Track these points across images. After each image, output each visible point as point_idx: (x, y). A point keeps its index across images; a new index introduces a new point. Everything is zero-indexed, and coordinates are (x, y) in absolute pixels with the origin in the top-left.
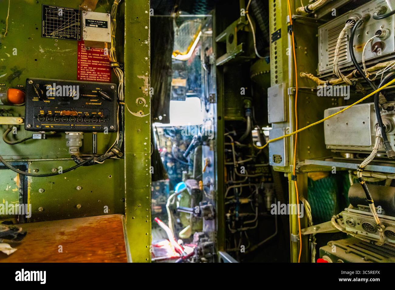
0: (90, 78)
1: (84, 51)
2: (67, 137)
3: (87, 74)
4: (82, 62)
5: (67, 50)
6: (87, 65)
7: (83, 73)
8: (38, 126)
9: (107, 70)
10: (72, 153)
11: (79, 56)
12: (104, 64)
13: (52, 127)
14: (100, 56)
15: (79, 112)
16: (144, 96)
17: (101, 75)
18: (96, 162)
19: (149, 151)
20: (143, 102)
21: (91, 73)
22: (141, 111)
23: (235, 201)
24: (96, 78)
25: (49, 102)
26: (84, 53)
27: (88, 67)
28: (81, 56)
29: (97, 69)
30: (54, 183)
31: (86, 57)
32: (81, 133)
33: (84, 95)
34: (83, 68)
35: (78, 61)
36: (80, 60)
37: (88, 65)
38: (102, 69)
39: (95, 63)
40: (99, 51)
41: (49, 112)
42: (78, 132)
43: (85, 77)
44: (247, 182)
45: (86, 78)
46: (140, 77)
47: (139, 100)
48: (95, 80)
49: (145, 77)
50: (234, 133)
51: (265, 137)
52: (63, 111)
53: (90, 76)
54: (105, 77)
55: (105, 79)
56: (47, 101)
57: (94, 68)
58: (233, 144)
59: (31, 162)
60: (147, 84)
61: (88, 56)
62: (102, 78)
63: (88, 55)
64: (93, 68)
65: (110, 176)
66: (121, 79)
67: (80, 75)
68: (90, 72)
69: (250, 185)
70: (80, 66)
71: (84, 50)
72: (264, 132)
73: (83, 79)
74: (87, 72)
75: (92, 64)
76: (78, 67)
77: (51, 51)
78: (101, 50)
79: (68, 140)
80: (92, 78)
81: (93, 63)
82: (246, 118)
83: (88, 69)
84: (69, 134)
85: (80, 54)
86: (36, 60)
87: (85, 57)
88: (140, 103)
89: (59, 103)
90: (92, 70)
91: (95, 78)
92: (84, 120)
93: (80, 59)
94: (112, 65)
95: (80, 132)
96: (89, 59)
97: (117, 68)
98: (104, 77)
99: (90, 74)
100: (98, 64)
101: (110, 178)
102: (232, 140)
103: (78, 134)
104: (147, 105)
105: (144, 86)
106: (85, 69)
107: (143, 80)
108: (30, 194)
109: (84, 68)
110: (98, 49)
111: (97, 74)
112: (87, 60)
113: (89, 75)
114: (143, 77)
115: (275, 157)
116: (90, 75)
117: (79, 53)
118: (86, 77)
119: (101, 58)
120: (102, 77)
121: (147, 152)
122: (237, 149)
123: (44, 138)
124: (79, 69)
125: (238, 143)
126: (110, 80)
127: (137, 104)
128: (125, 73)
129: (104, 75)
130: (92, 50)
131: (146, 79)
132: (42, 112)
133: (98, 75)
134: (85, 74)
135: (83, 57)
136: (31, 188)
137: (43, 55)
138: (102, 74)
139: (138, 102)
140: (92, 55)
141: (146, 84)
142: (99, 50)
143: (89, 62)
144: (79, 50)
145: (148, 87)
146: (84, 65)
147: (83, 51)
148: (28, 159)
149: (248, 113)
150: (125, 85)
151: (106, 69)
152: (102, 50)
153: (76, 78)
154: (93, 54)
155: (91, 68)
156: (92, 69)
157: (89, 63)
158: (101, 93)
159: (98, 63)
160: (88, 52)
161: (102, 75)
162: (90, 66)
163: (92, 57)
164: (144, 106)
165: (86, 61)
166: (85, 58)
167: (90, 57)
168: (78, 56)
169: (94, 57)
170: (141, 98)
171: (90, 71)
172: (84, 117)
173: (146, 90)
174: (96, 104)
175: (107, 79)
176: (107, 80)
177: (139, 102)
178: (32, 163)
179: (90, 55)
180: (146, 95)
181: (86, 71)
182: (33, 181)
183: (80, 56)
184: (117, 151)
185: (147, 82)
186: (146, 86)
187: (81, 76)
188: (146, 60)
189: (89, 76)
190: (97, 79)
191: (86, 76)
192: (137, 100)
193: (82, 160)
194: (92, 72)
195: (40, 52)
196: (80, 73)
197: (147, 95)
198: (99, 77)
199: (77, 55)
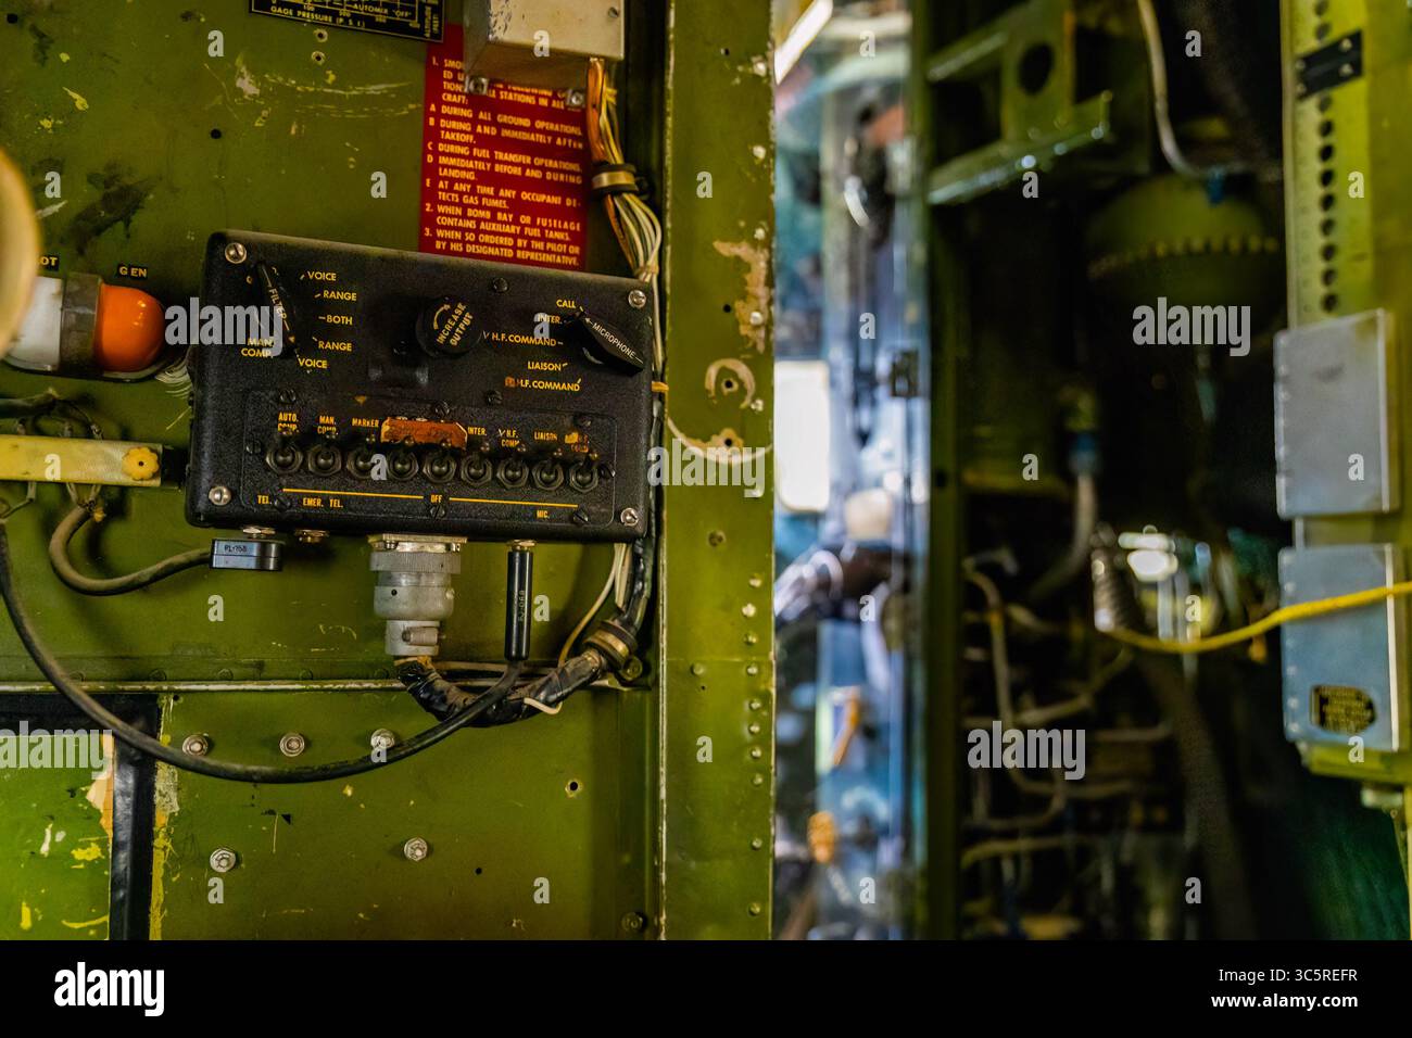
0: (484, 244)
1: (455, 99)
2: (379, 562)
3: (471, 224)
4: (444, 154)
5: (372, 89)
6: (471, 176)
7: (451, 216)
8: (263, 499)
9: (569, 202)
10: (404, 649)
11: (432, 121)
12: (552, 170)
13: (335, 503)
14: (532, 129)
15: (471, 430)
16: (746, 351)
17: (536, 232)
18: (530, 706)
19: (767, 655)
20: (741, 383)
21: (488, 215)
22: (728, 433)
23: (1000, 928)
24: (515, 248)
25: (324, 365)
26: (455, 111)
27: (474, 184)
28: (443, 123)
29: (518, 195)
30: (287, 818)
31: (466, 132)
32: (457, 543)
33: (495, 336)
34: (450, 190)
35: (426, 152)
36: (435, 147)
37: (477, 172)
38: (541, 198)
39: (510, 163)
40: (530, 100)
41: (322, 420)
42: (448, 540)
43: (458, 235)
44: (1056, 826)
45: (463, 242)
46: (725, 249)
47: (723, 372)
48: (509, 253)
49: (751, 251)
50: (1006, 559)
51: (1136, 586)
52: (394, 417)
53: (485, 232)
54: (557, 241)
55: (557, 254)
56: (314, 363)
57: (502, 193)
58: (995, 621)
59: (176, 698)
60: (761, 285)
61: (474, 128)
62: (540, 245)
63: (475, 121)
64: (497, 192)
65: (574, 787)
66: (646, 258)
67: (435, 227)
68: (482, 214)
69: (1068, 840)
70: (436, 179)
71: (454, 93)
72: (1134, 561)
73: (448, 246)
74: (470, 212)
75: (493, 167)
76: (424, 182)
77: (293, 89)
78: (537, 97)
79: (387, 578)
80: (494, 246)
81: (500, 162)
82: (1071, 481)
83: (473, 192)
84: (397, 544)
85: (438, 115)
86: (216, 134)
87: (461, 131)
88: (726, 391)
89: (375, 374)
90: (495, 203)
91: (508, 247)
92: (494, 472)
93: (437, 139)
94: (605, 179)
95: (456, 539)
96: (482, 141)
97: (626, 196)
98: (552, 241)
99: (485, 220)
100: (524, 171)
101: (574, 794)
102: (993, 597)
103: (440, 548)
104: (760, 402)
105: (744, 296)
106: (461, 194)
107: (740, 266)
108: (165, 879)
109: (456, 187)
110: (525, 93)
111: (516, 222)
112: (471, 146)
113: (478, 224)
114: (743, 250)
115: (1323, 701)
116: (483, 226)
117: (433, 108)
118: (463, 236)
119: (541, 138)
120: (543, 239)
121: (760, 659)
122: (1018, 646)
123: (271, 567)
124: (430, 195)
125: (1021, 615)
126: (580, 257)
127: (708, 391)
128: (669, 225)
129: (553, 229)
130: (498, 94)
131: (757, 262)
132: (288, 421)
133: (522, 231)
134: (461, 224)
135: (452, 130)
136: (169, 845)
137: (252, 108)
138: (544, 224)
139: (718, 382)
140: (493, 123)
141: (757, 286)
142: (530, 94)
143: (482, 159)
144: (433, 91)
145: (763, 302)
146: (454, 173)
147: (449, 96)
148: (160, 680)
149: (1084, 462)
150: (668, 290)
151: (564, 201)
152: (544, 96)
153: (415, 242)
154: (502, 118)
155: (490, 191)
156: (496, 196)
157: (481, 166)
158: (596, 327)
159: (524, 167)
160: (475, 101)
161: (542, 229)
162: (484, 177)
163: (494, 131)
164: (743, 406)
165: (464, 150)
166: (459, 137)
167: (487, 130)
168: (426, 122)
169: (506, 133)
170: (731, 364)
171: (485, 208)
172: (500, 456)
173: (757, 317)
174: (557, 386)
175: (568, 254)
176: (567, 260)
177: (723, 385)
178: (181, 700)
179: (484, 123)
180: (755, 345)
181: (465, 207)
182: (180, 804)
183: (437, 122)
184: (621, 647)
185: (762, 279)
186: (757, 298)
187: (440, 233)
188: (757, 162)
189: (477, 231)
190: (519, 252)
191: (463, 230)
192: (712, 372)
193: (457, 697)
194: (494, 211)
195: (240, 92)
196: (436, 214)
197: (761, 347)
198: (530, 238)
199: (421, 117)
